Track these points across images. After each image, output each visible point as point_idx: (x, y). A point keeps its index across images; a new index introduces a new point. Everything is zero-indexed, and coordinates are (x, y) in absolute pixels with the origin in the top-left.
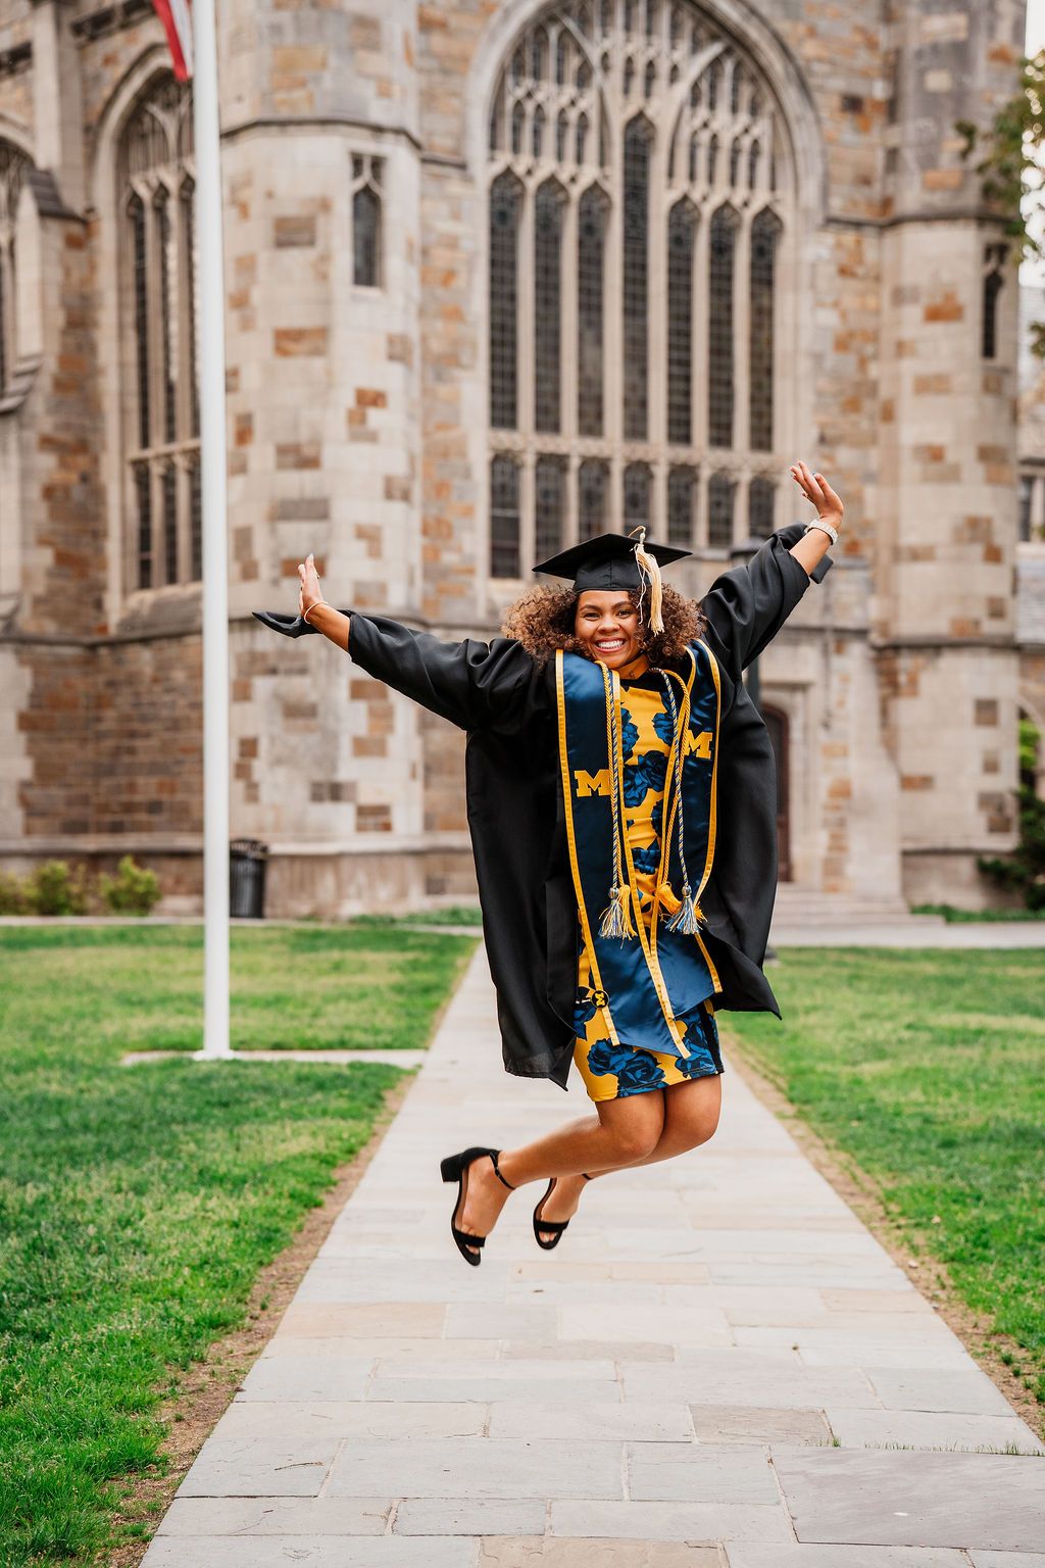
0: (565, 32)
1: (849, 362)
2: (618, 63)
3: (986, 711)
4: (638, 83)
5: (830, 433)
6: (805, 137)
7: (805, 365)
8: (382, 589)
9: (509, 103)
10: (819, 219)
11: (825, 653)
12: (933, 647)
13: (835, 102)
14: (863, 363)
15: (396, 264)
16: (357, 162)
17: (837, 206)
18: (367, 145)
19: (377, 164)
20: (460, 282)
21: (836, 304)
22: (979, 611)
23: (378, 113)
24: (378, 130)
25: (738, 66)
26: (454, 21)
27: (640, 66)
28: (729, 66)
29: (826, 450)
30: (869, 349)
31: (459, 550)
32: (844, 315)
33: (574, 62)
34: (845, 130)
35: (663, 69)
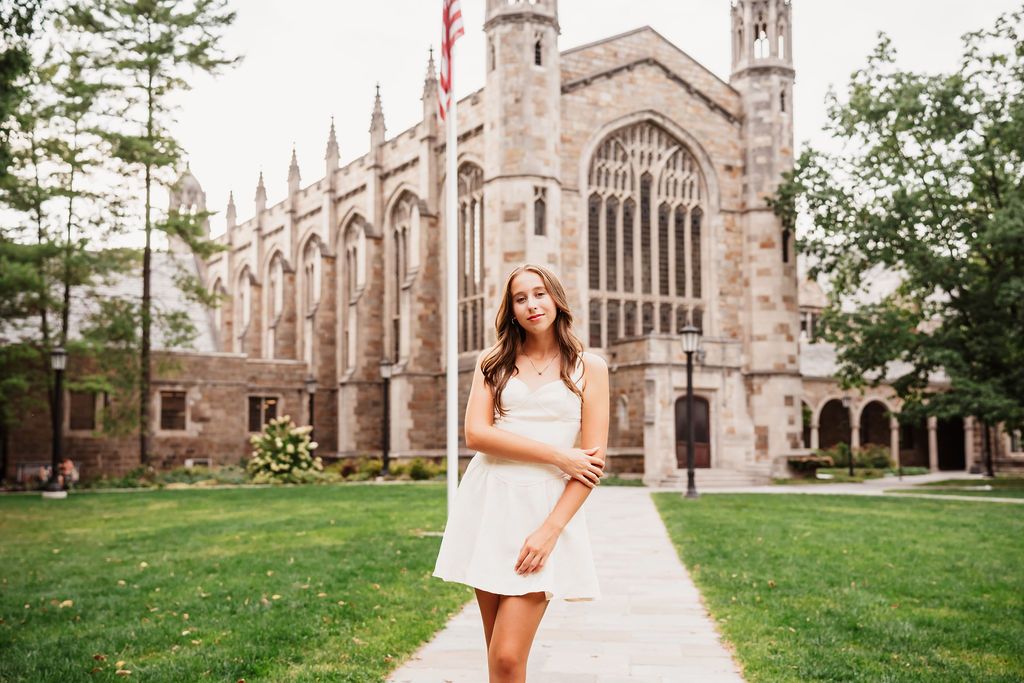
0: (617, 143)
1: (730, 264)
2: (638, 154)
3: (789, 400)
4: (646, 161)
5: (724, 291)
6: (711, 180)
7: (713, 265)
9: (596, 168)
10: (717, 209)
11: (723, 376)
12: (767, 375)
13: (722, 168)
14: (736, 264)
15: (551, 226)
16: (536, 190)
17: (725, 205)
18: (540, 184)
19: (544, 190)
20: (577, 233)
21: (725, 242)
22: (785, 361)
23: (545, 172)
24: (544, 178)
25: (684, 155)
26: (574, 139)
27: (646, 155)
28: (680, 155)
29: (723, 298)
30: (738, 259)
32: (728, 246)
33: (620, 153)
34: (726, 178)
35: (655, 155)
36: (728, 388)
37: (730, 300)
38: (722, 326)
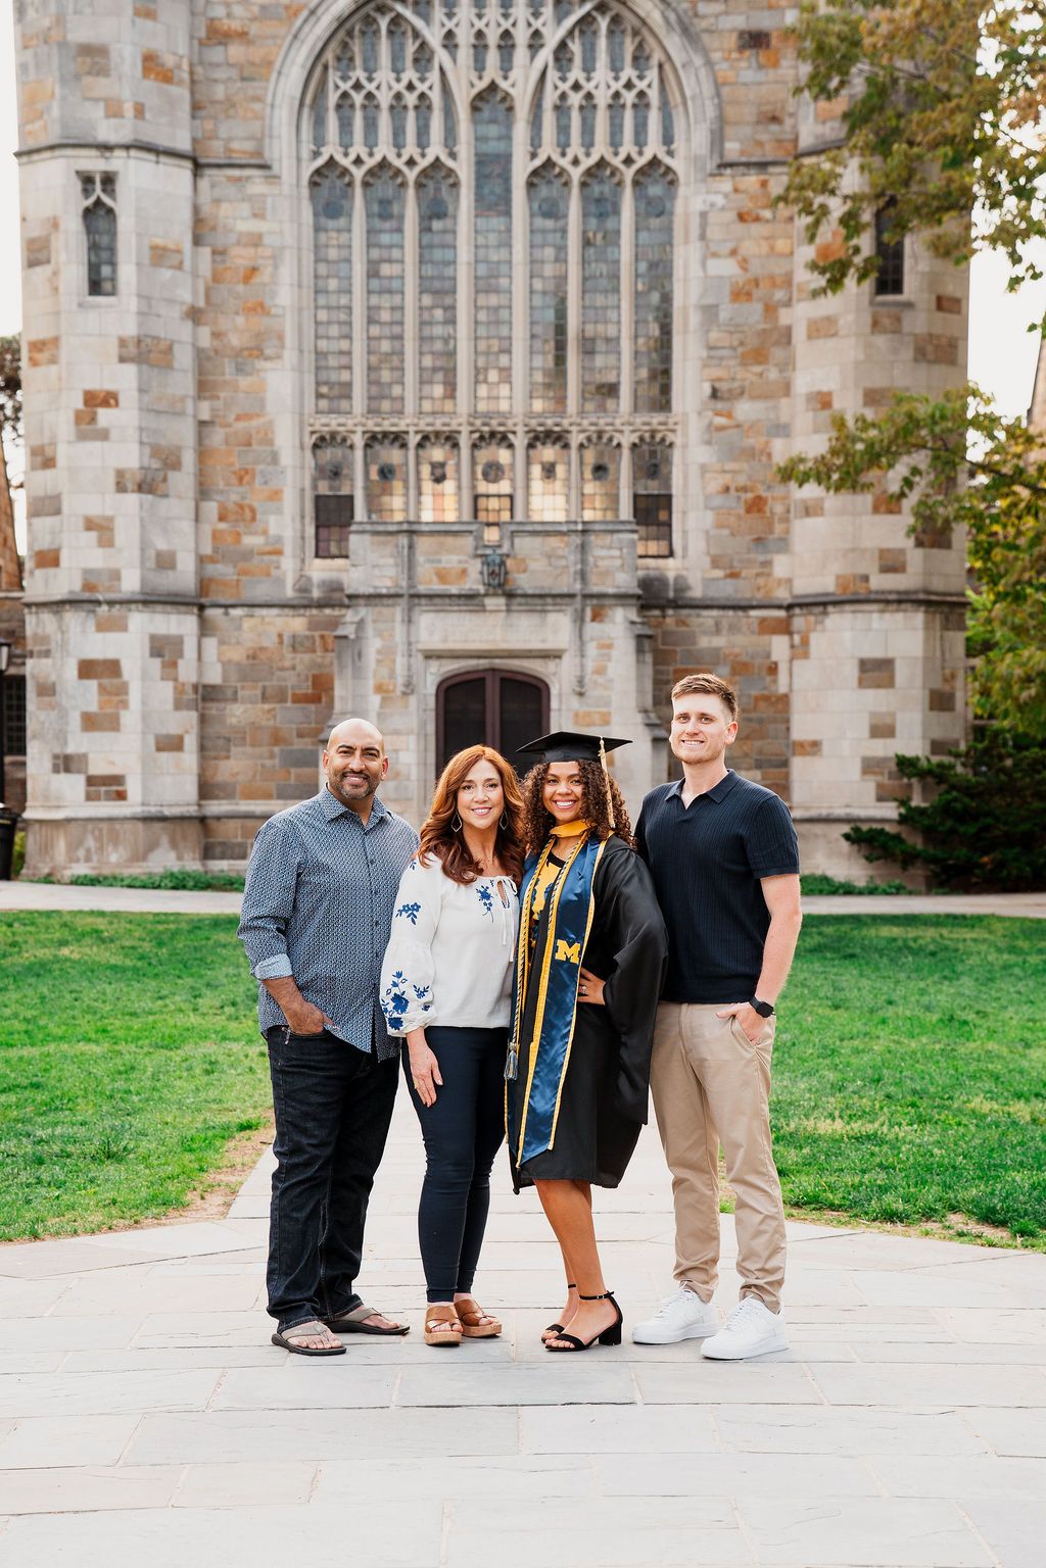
1: (753, 312)
2: (464, 38)
3: (877, 672)
4: (493, 57)
5: (723, 386)
6: (695, 83)
7: (695, 319)
8: (116, 575)
10: (711, 166)
11: (580, 619)
12: (820, 604)
13: (732, 41)
14: (770, 310)
15: (127, 272)
16: (87, 180)
17: (732, 149)
18: (95, 163)
19: (109, 180)
20: (264, 276)
21: (733, 253)
22: (870, 567)
23: (106, 132)
24: (106, 148)
25: (616, 20)
26: (254, 29)
27: (492, 38)
28: (603, 23)
29: (720, 405)
30: (779, 295)
31: (265, 532)
32: (744, 264)
33: (411, 48)
34: (746, 70)
35: (521, 36)
36: (592, 650)
37: (745, 410)
38: (715, 483)
